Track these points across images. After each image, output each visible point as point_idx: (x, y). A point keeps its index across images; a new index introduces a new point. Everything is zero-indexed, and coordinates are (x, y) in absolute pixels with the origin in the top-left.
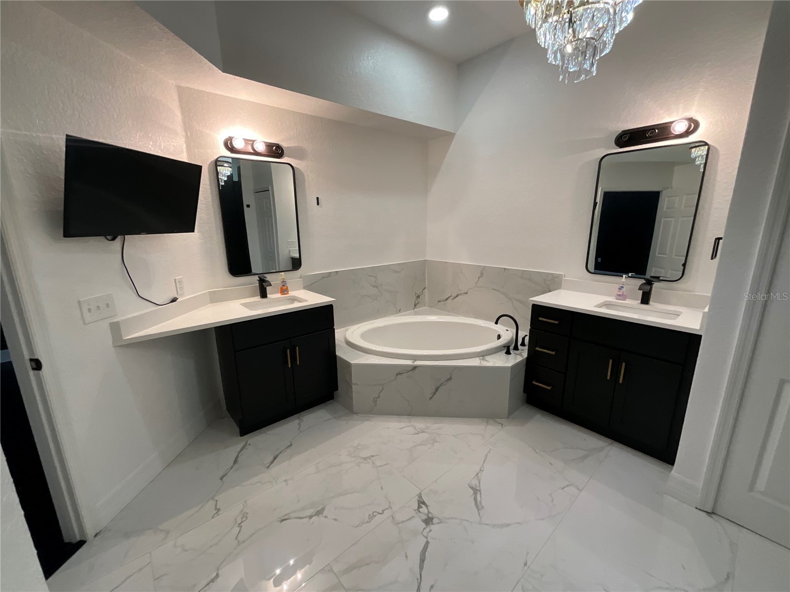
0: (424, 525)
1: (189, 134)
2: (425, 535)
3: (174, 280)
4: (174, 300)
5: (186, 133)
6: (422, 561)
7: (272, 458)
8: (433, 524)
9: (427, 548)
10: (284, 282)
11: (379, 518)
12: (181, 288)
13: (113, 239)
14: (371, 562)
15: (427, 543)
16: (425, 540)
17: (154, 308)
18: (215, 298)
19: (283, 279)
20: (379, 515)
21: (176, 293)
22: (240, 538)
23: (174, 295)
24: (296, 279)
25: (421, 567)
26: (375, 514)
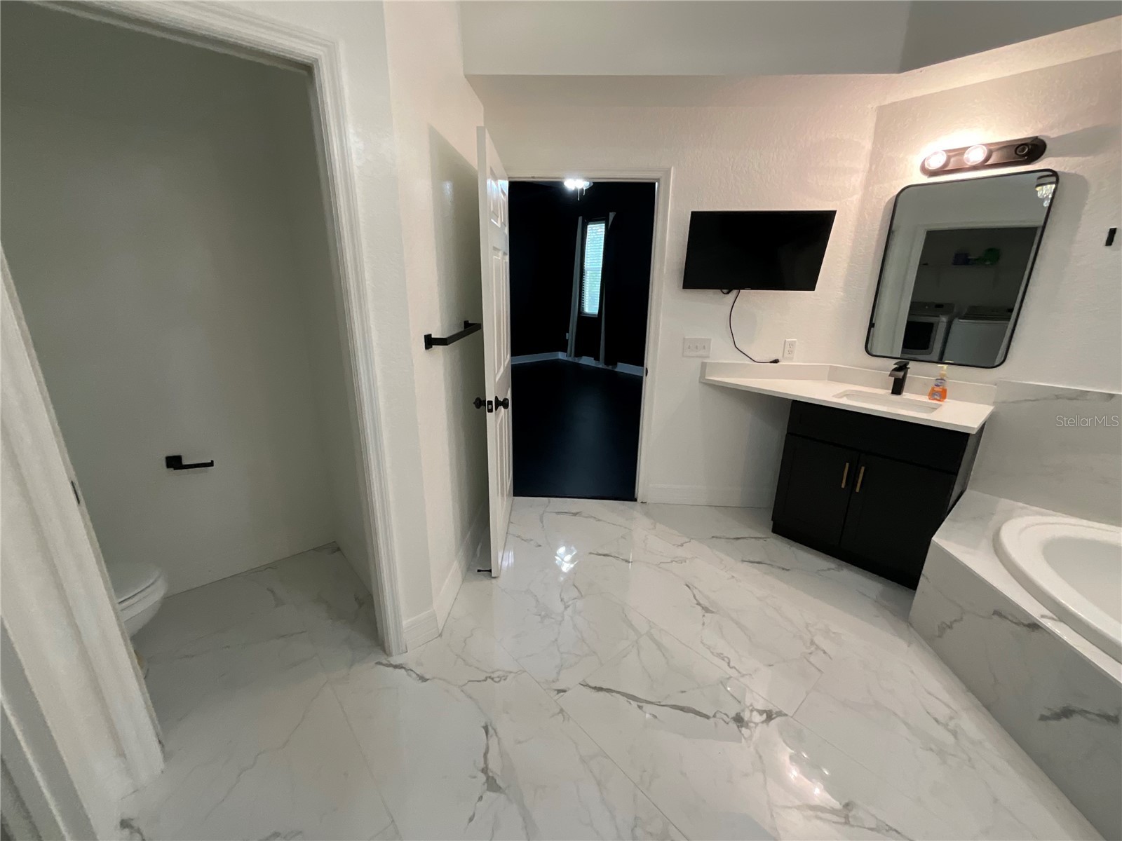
0: (733, 714)
1: (874, 167)
2: (717, 715)
3: (783, 343)
4: (776, 361)
5: (871, 165)
6: (682, 709)
7: (758, 560)
8: (738, 727)
9: (700, 716)
10: (941, 380)
11: (724, 665)
12: (791, 352)
13: (728, 293)
14: (666, 658)
15: (707, 717)
16: (711, 715)
17: (748, 361)
18: (834, 375)
19: (944, 375)
20: (726, 664)
21: (781, 355)
22: (662, 565)
23: (779, 357)
24: (986, 383)
25: (675, 707)
26: (726, 659)
